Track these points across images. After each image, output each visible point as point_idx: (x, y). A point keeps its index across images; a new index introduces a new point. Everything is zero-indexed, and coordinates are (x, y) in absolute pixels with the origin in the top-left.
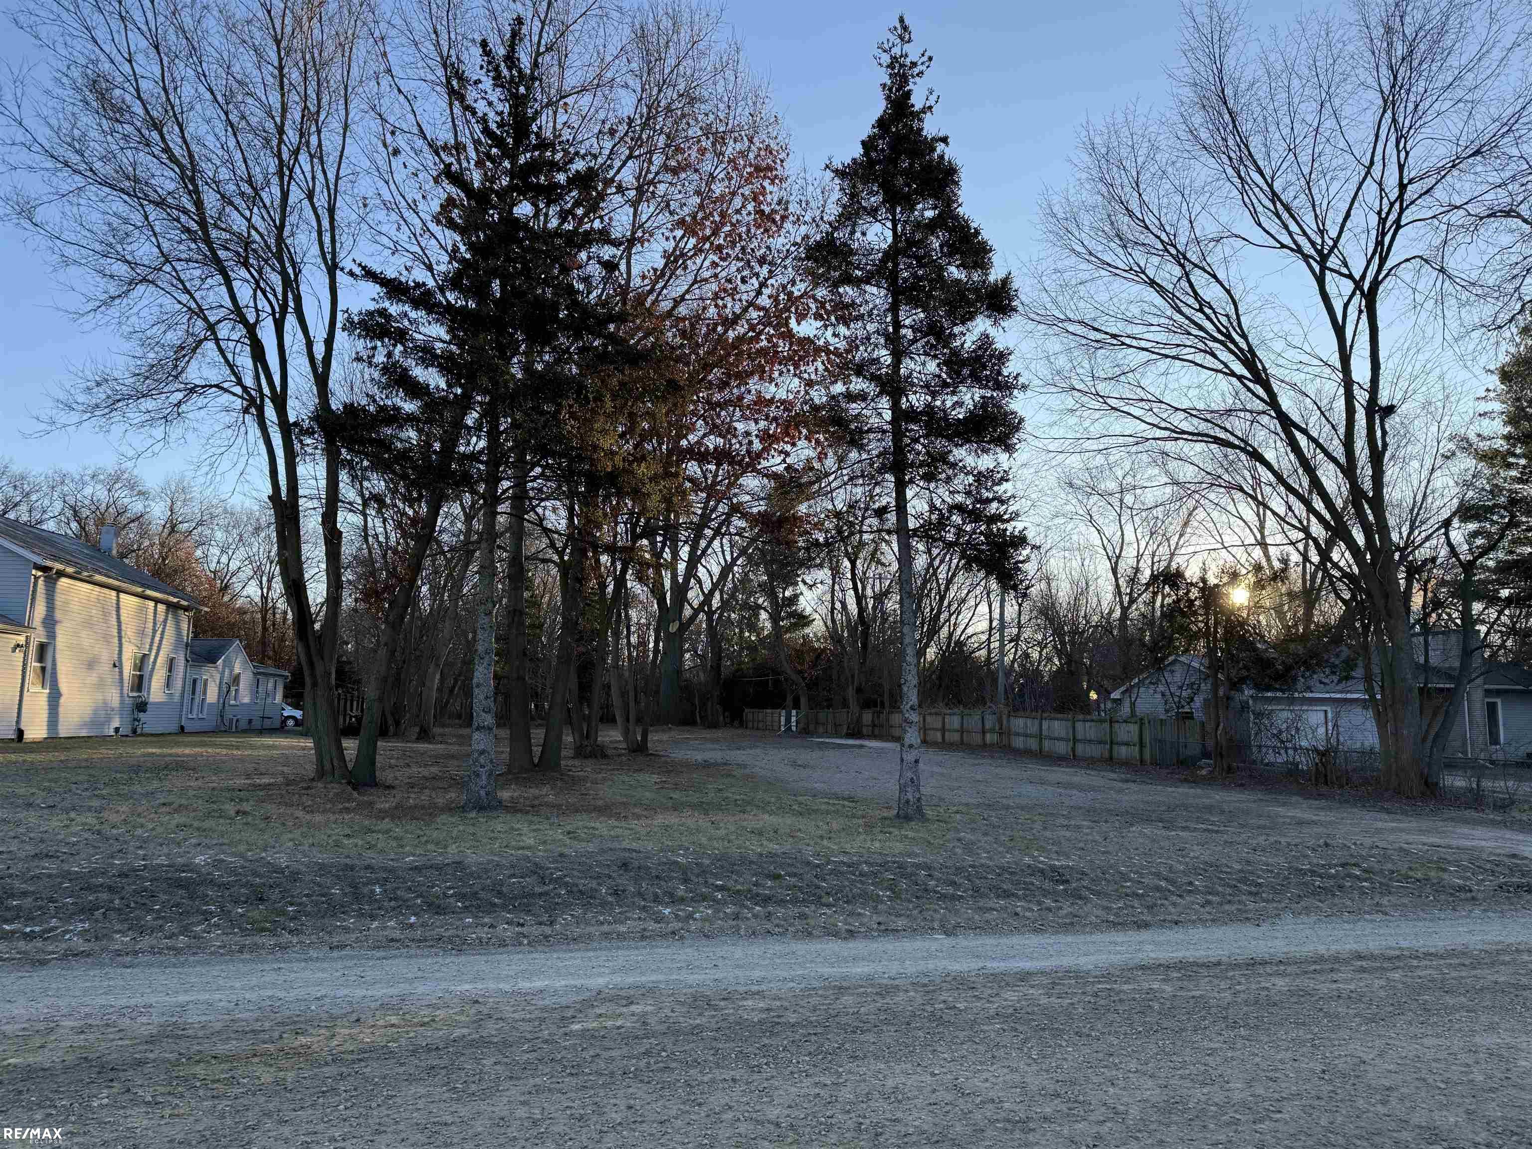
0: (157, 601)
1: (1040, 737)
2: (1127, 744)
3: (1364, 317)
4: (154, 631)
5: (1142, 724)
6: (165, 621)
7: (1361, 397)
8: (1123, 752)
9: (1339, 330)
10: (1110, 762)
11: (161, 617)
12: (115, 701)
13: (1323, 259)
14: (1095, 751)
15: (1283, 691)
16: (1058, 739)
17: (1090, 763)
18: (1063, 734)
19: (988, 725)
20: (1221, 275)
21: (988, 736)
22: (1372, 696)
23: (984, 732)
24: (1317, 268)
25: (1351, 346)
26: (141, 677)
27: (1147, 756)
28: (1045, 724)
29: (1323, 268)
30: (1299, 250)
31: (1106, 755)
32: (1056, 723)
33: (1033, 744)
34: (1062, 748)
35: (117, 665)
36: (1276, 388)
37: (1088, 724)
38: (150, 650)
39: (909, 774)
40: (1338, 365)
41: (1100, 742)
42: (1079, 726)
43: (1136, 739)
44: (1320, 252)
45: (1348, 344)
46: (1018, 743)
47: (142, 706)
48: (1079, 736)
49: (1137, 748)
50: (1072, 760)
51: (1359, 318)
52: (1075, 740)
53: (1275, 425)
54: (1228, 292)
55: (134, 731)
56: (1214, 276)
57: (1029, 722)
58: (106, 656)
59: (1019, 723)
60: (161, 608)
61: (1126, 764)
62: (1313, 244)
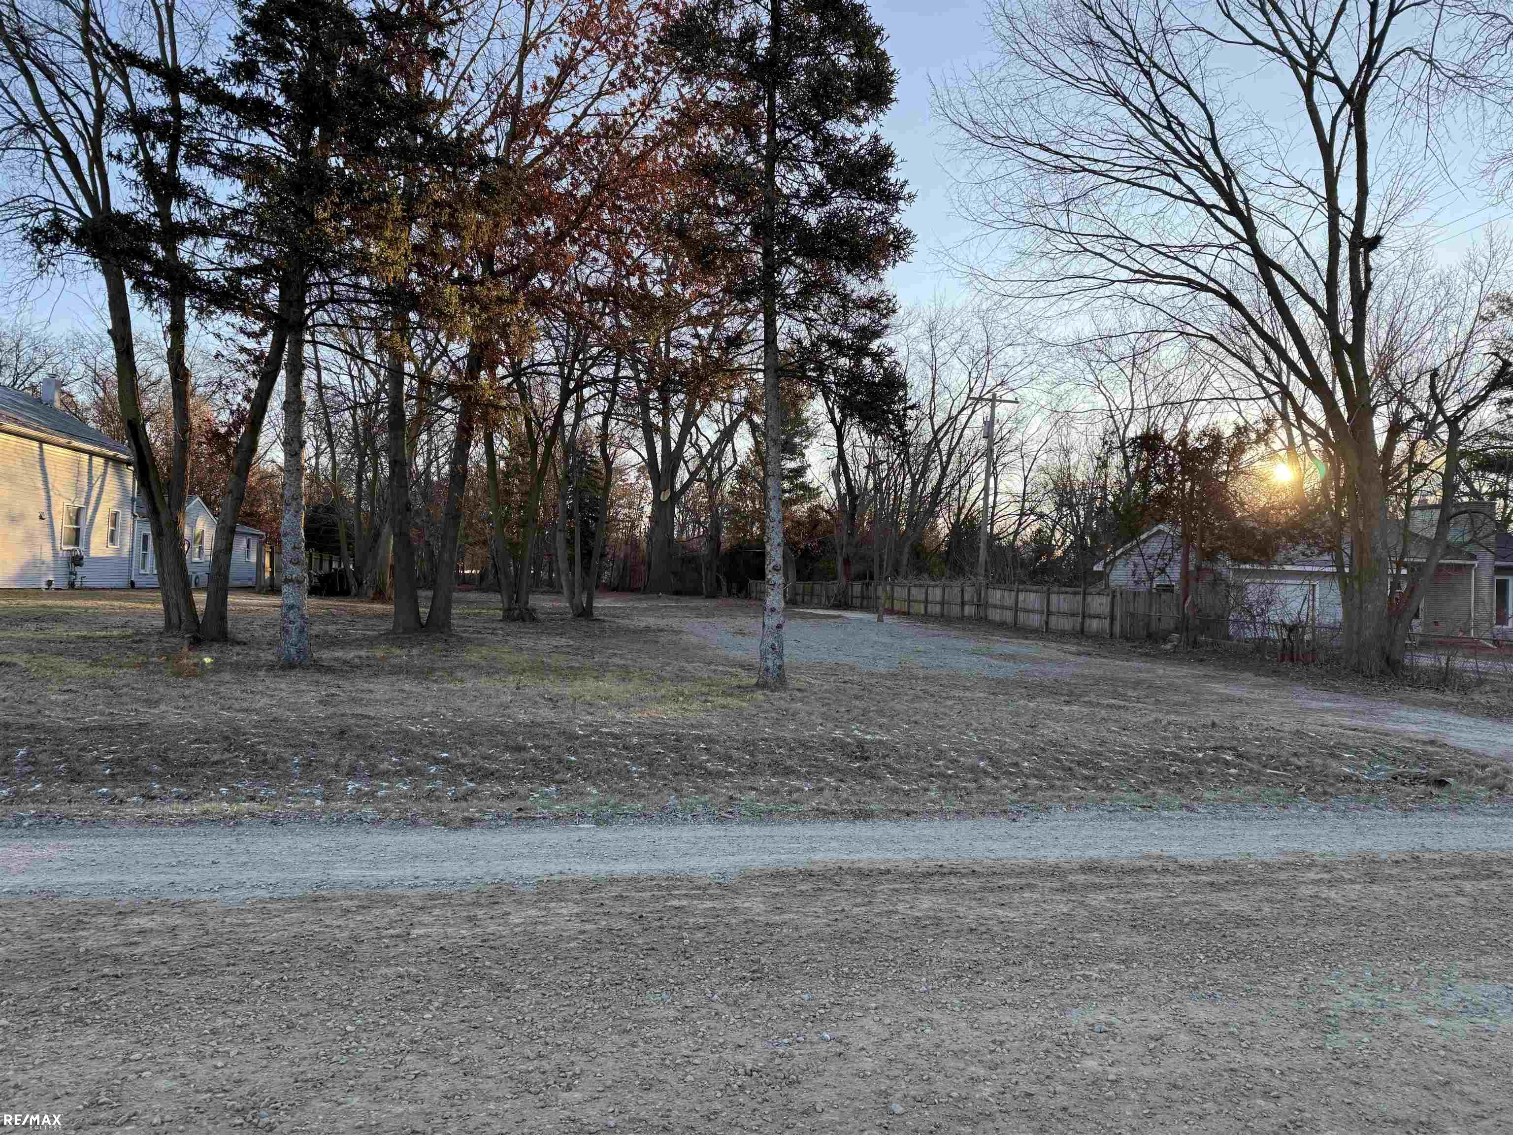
0: (91, 454)
1: (1016, 609)
2: (1098, 617)
3: (1353, 131)
4: (91, 485)
5: (1114, 597)
6: (104, 475)
7: (1346, 227)
8: (1094, 625)
9: (1326, 149)
10: (1081, 634)
11: (98, 470)
12: (47, 554)
13: (1313, 62)
14: (1066, 624)
15: (1261, 564)
16: (1032, 611)
17: (1061, 636)
18: (1037, 607)
19: (967, 597)
20: (1196, 87)
21: (967, 608)
22: (1340, 567)
23: (963, 604)
24: (1304, 74)
25: (1339, 168)
26: (78, 531)
27: (1117, 629)
28: (1021, 597)
29: (1312, 73)
30: (1284, 52)
31: (1078, 627)
32: (1032, 596)
33: (1008, 616)
34: (1035, 620)
35: (48, 516)
36: (1256, 221)
37: (1062, 597)
38: (87, 503)
39: (770, 640)
40: (1323, 192)
41: (1073, 615)
42: (1054, 598)
43: (1107, 610)
44: (1307, 55)
45: (1336, 164)
46: (995, 615)
47: (76, 561)
48: (1053, 608)
49: (1108, 621)
50: (1045, 633)
51: (1348, 134)
52: (1049, 613)
53: (1249, 263)
54: (1203, 106)
55: (72, 585)
56: (1188, 88)
57: (1006, 593)
58: (34, 507)
59: (997, 596)
60: (98, 462)
61: (1096, 637)
62: (1300, 44)
